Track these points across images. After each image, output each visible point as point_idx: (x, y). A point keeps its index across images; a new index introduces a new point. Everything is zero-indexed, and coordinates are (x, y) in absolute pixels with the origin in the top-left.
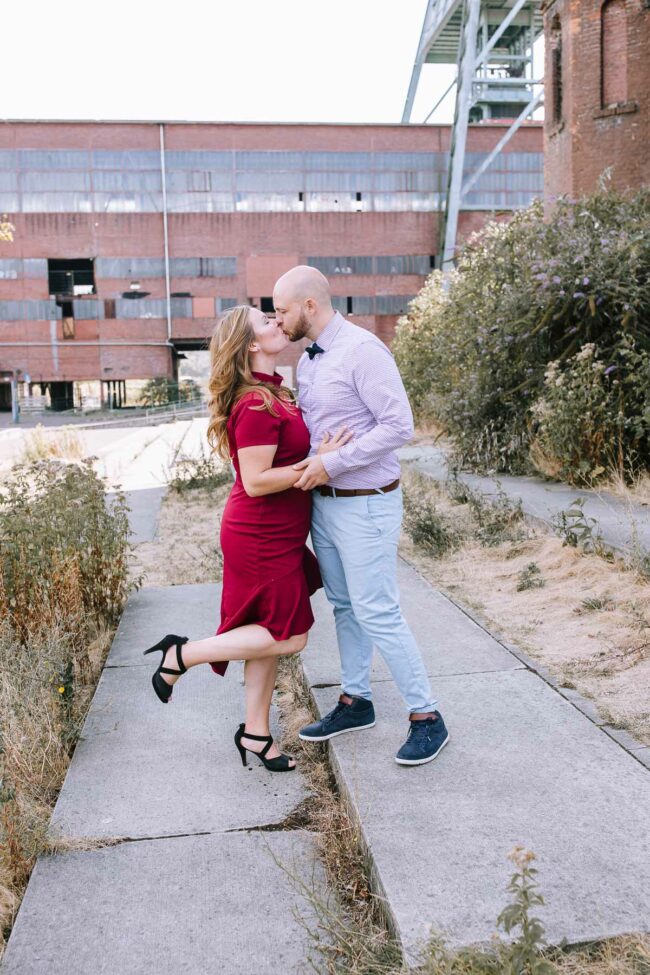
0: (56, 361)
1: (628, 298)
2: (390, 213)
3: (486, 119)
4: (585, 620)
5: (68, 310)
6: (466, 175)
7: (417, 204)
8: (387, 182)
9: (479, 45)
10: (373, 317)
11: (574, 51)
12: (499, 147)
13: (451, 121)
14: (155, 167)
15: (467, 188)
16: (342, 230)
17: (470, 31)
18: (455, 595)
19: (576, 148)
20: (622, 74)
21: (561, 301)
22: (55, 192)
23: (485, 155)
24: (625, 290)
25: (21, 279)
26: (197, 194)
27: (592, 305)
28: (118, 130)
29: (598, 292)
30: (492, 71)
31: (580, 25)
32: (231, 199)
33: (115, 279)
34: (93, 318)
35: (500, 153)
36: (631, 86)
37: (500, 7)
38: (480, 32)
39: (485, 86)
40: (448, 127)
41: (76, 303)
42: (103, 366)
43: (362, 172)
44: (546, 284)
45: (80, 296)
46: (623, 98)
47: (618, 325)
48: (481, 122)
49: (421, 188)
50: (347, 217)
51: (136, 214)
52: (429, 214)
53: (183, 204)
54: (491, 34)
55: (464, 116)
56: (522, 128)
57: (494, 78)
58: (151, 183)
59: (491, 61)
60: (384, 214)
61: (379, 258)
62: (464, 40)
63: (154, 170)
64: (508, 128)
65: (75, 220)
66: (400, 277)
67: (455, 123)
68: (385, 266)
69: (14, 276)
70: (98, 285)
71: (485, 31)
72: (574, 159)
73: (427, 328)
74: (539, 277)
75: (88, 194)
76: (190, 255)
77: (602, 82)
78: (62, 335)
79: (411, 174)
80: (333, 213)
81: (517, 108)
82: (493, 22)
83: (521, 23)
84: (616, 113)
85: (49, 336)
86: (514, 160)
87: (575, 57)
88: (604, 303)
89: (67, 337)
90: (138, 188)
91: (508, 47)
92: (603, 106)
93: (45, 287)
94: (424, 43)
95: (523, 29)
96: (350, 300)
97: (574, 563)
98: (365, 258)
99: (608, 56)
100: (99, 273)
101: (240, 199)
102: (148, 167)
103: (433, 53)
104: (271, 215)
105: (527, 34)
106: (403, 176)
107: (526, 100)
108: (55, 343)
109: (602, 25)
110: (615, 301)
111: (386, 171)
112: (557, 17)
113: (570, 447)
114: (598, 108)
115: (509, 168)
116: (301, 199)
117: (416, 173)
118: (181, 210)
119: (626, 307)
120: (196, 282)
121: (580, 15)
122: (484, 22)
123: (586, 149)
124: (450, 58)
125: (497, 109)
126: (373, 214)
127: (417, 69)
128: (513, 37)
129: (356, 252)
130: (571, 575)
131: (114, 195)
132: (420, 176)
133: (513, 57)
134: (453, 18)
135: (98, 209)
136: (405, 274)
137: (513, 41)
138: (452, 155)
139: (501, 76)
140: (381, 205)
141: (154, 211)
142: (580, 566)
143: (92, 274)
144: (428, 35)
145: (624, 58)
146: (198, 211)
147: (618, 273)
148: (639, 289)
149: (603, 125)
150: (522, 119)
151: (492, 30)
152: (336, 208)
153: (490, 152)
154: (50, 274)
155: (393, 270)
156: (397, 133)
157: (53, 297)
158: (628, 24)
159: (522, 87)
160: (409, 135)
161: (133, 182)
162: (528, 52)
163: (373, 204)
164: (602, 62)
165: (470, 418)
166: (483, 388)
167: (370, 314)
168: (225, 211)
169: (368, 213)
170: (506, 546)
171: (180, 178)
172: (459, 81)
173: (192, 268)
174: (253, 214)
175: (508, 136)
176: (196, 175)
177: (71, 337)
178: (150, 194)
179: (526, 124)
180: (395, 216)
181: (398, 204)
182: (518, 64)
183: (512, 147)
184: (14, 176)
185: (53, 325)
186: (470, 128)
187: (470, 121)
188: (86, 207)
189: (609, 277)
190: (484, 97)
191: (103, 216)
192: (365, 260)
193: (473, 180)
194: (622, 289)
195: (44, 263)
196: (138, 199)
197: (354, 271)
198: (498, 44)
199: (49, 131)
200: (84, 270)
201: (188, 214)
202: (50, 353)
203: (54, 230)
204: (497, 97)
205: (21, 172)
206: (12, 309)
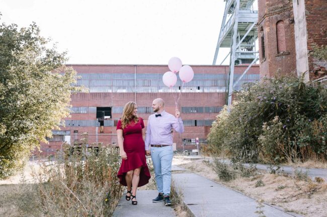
0: (97, 140)
1: (289, 103)
2: (209, 93)
3: (241, 64)
4: (279, 192)
5: (102, 124)
6: (234, 81)
7: (218, 91)
8: (208, 83)
9: (237, 42)
10: (204, 127)
11: (268, 36)
12: (245, 72)
13: (229, 64)
14: (133, 78)
15: (235, 85)
16: (193, 98)
17: (234, 37)
18: (234, 189)
19: (270, 66)
20: (284, 43)
21: (267, 104)
22: (101, 86)
23: (241, 75)
24: (288, 101)
25: (88, 113)
26: (146, 87)
27: (277, 105)
28: (122, 67)
29: (279, 101)
30: (242, 49)
31: (270, 29)
32: (157, 88)
33: (118, 114)
34: (110, 126)
35: (245, 74)
36: (287, 47)
37: (244, 30)
38: (238, 37)
39: (240, 54)
40: (228, 66)
41: (105, 121)
42: (112, 142)
43: (200, 80)
44: (262, 99)
45: (106, 119)
46: (285, 50)
47: (286, 112)
48: (239, 65)
49: (219, 85)
50: (195, 94)
51: (126, 93)
52: (222, 93)
53: (141, 90)
54: (241, 38)
55: (233, 63)
56: (252, 66)
57: (243, 51)
58: (131, 83)
59: (241, 46)
60: (207, 93)
61: (206, 108)
62: (232, 40)
63: (132, 80)
64: (248, 66)
65: (106, 95)
66: (213, 114)
67: (230, 65)
68: (208, 110)
69: (86, 112)
70: (112, 115)
71: (239, 37)
72: (270, 69)
73: (222, 124)
74: (259, 97)
75: (111, 87)
76: (143, 106)
77: (278, 46)
78: (99, 131)
79: (216, 81)
80: (190, 93)
81: (251, 60)
82: (242, 34)
83: (251, 35)
84: (283, 55)
85: (95, 132)
86: (250, 76)
87: (268, 38)
88: (281, 105)
89: (101, 132)
90: (127, 85)
91: (247, 42)
92: (278, 53)
93: (95, 116)
94: (220, 41)
95: (252, 37)
96: (196, 121)
97: (275, 178)
98: (201, 107)
99: (279, 38)
100: (113, 111)
101: (160, 89)
102: (131, 79)
103: (222, 44)
104: (170, 94)
105: (253, 38)
106: (213, 81)
107: (253, 58)
108: (97, 134)
109: (277, 29)
110: (285, 104)
111: (208, 80)
112: (262, 27)
113: (272, 150)
114: (277, 53)
115: (249, 78)
116: (180, 89)
117: (218, 80)
118: (140, 92)
119: (289, 106)
120: (144, 115)
121: (269, 26)
122: (239, 35)
123: (274, 66)
124: (228, 46)
125: (244, 61)
126: (203, 93)
127: (217, 50)
128: (248, 39)
129: (198, 105)
130: (274, 182)
131: (119, 87)
132: (219, 81)
133: (248, 45)
134: (229, 34)
135: (114, 92)
136: (214, 113)
137: (248, 40)
138: (230, 75)
139: (245, 51)
140: (206, 91)
141: (132, 92)
142: (277, 179)
143: (111, 112)
144: (220, 39)
145: (284, 38)
146: (146, 92)
147: (285, 96)
148: (292, 100)
149: (279, 58)
150: (252, 64)
151: (241, 37)
152: (191, 91)
153: (242, 74)
154: (97, 112)
155: (211, 111)
156: (211, 68)
157: (98, 119)
158: (285, 28)
159: (252, 54)
160: (215, 69)
161: (126, 83)
162: (254, 44)
163: (203, 90)
164: (277, 39)
165: (238, 146)
166: (242, 136)
167: (203, 126)
168: (155, 92)
169: (202, 93)
170: (251, 177)
171: (141, 82)
172: (231, 53)
173: (144, 110)
174: (164, 93)
175: (248, 69)
176: (146, 81)
177: (103, 132)
178: (131, 87)
179: (254, 65)
180: (211, 94)
181: (212, 90)
182: (250, 47)
183: (250, 72)
184: (88, 82)
185: (97, 128)
186: (235, 66)
187: (235, 64)
188: (110, 91)
189: (282, 97)
190: (239, 57)
191: (115, 94)
192: (201, 108)
193: (237, 82)
194: (287, 100)
195: (96, 108)
196: (127, 88)
197: (197, 112)
198: (243, 41)
199: (100, 67)
200: (108, 111)
201: (143, 93)
202: (95, 138)
203: (99, 98)
204: (244, 57)
205: (90, 80)
206: (84, 123)
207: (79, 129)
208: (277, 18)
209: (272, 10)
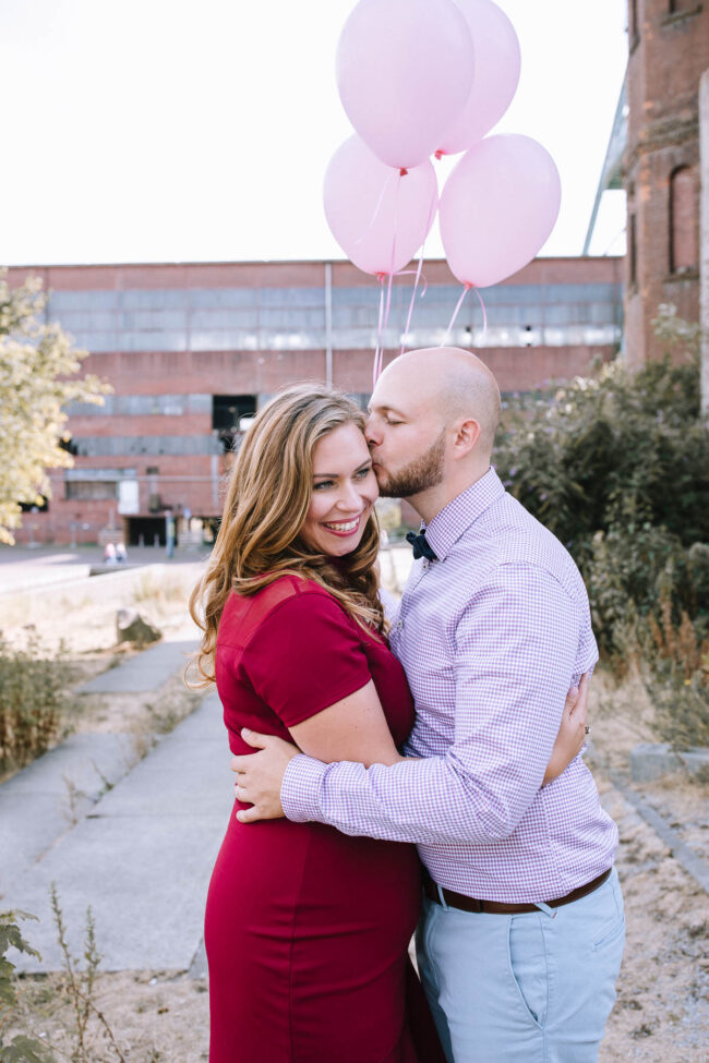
0: (216, 496)
2: (563, 347)
5: (229, 446)
8: (558, 314)
11: (646, 216)
14: (321, 304)
16: (511, 364)
19: (648, 311)
20: (691, 240)
25: (186, 414)
26: (361, 331)
28: (285, 270)
31: (651, 194)
32: (395, 334)
43: (532, 305)
46: (692, 262)
49: (595, 319)
50: (517, 350)
51: (301, 351)
53: (348, 341)
58: (315, 320)
60: (556, 348)
63: (317, 308)
65: (240, 357)
69: (180, 412)
72: (646, 322)
75: (255, 330)
76: (352, 391)
77: (672, 247)
78: (221, 471)
79: (584, 305)
84: (684, 277)
85: (209, 473)
87: (645, 224)
90: (303, 324)
92: (672, 270)
93: (209, 423)
94: (608, 170)
99: (677, 222)
101: (404, 334)
102: (313, 304)
106: (576, 308)
108: (214, 479)
109: (671, 192)
111: (558, 303)
112: (632, 184)
114: (667, 272)
116: (468, 332)
117: (590, 304)
118: (346, 347)
121: (650, 184)
126: (544, 349)
131: (281, 330)
132: (595, 308)
135: (263, 346)
140: (552, 339)
141: (317, 347)
143: (255, 408)
144: (609, 163)
145: (692, 225)
146: (362, 348)
149: (672, 288)
154: (214, 410)
157: (216, 432)
161: (299, 319)
163: (543, 337)
168: (389, 346)
169: (538, 348)
171: (345, 314)
176: (359, 313)
178: (314, 329)
180: (567, 350)
181: (571, 337)
184: (183, 315)
185: (215, 459)
188: (251, 342)
191: (268, 354)
195: (209, 399)
196: (304, 335)
200: (247, 405)
201: (352, 350)
202: (209, 490)
203: (219, 366)
205: (191, 311)
206: (176, 444)
207: (163, 463)
208: (672, 157)
209: (661, 132)
